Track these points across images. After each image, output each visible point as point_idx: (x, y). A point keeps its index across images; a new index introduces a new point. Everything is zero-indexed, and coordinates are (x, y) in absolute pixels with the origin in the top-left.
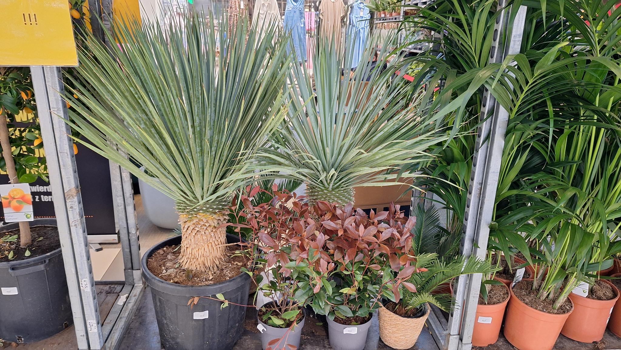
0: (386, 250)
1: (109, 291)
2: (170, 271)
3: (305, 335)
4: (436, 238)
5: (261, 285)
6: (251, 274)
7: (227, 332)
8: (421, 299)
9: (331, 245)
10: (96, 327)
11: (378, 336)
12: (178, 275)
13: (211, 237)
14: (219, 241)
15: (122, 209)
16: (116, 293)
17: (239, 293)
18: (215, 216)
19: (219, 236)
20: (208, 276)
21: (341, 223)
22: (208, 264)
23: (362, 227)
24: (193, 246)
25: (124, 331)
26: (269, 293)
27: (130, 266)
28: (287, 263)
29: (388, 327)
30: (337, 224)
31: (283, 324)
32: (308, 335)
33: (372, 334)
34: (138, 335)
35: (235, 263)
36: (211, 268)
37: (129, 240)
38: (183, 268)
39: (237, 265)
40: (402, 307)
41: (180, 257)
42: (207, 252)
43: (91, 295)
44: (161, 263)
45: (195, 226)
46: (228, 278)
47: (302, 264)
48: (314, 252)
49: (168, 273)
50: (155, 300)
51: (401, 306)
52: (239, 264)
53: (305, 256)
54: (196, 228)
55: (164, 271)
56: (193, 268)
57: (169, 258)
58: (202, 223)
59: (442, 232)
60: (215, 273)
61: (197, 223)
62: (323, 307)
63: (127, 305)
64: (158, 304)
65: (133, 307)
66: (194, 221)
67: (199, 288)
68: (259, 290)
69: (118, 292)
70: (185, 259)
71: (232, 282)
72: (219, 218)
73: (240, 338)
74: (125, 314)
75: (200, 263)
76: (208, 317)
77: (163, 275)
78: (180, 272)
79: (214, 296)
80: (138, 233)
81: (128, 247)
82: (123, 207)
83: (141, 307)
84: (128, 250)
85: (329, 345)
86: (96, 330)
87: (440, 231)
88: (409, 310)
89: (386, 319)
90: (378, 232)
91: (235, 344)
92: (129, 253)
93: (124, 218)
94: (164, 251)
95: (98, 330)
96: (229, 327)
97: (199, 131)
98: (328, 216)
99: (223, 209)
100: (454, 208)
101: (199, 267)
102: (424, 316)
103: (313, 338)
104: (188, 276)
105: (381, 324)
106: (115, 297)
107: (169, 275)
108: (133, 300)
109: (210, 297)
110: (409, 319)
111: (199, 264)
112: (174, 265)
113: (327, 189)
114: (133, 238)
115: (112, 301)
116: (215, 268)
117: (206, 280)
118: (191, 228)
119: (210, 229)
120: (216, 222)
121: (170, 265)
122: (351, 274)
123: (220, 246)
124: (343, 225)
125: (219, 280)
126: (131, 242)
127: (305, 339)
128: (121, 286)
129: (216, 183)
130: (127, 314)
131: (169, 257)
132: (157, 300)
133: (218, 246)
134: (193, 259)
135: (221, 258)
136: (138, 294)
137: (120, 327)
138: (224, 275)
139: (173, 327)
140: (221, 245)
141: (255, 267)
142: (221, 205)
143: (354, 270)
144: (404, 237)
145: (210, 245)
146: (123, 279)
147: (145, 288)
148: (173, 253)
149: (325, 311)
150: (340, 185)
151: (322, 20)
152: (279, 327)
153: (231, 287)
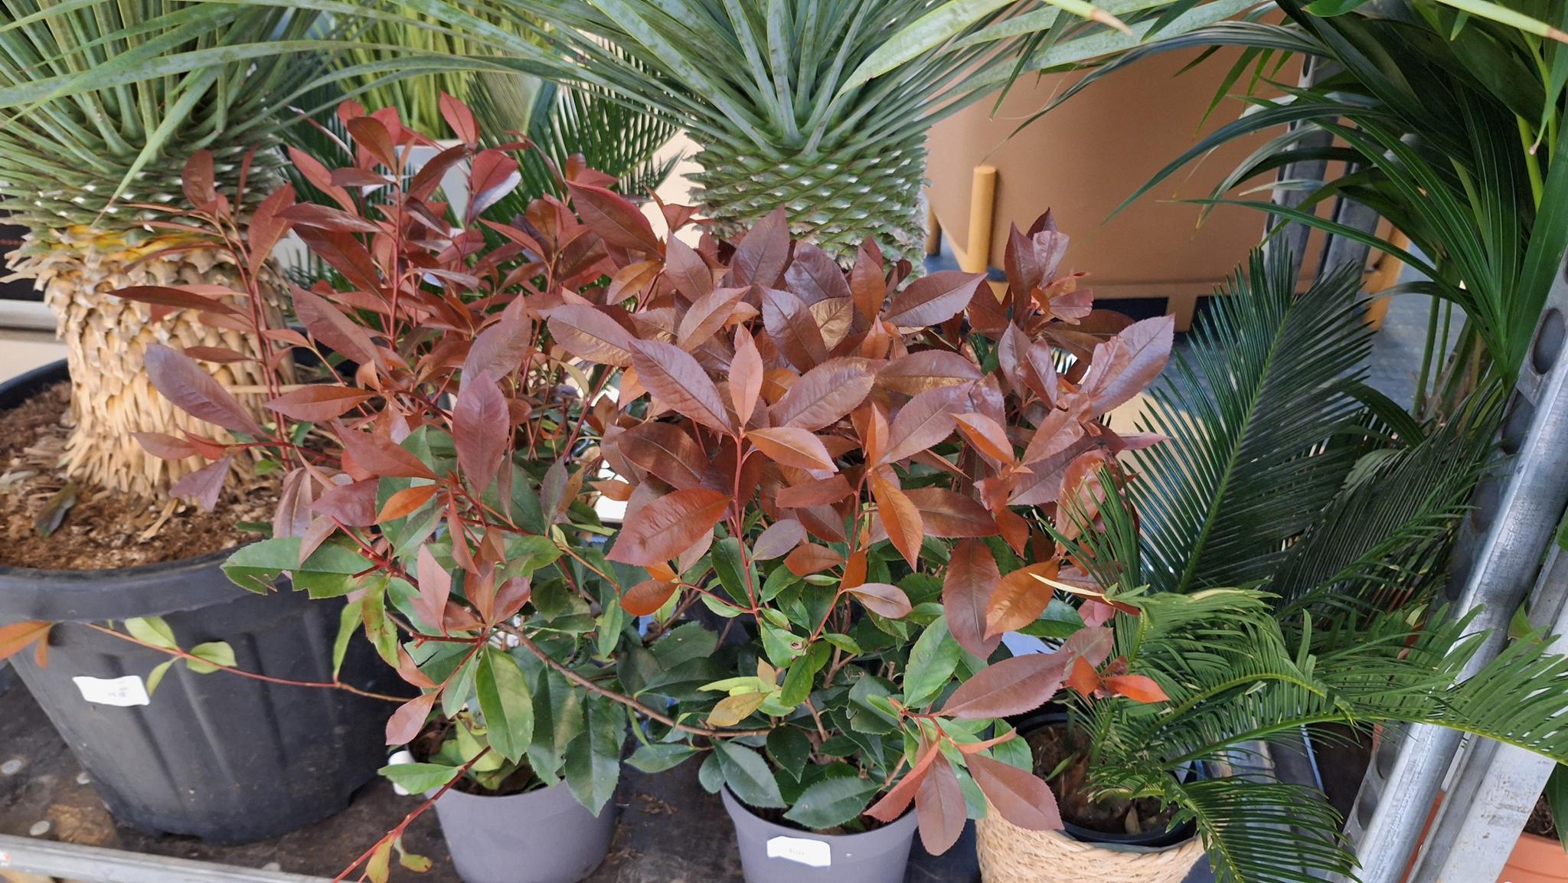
4: (1331, 454)
20: (146, 525)
31: (495, 773)
59: (1378, 426)
76: (148, 702)
87: (1369, 417)
100: (1477, 295)
117: (126, 543)
143: (765, 597)
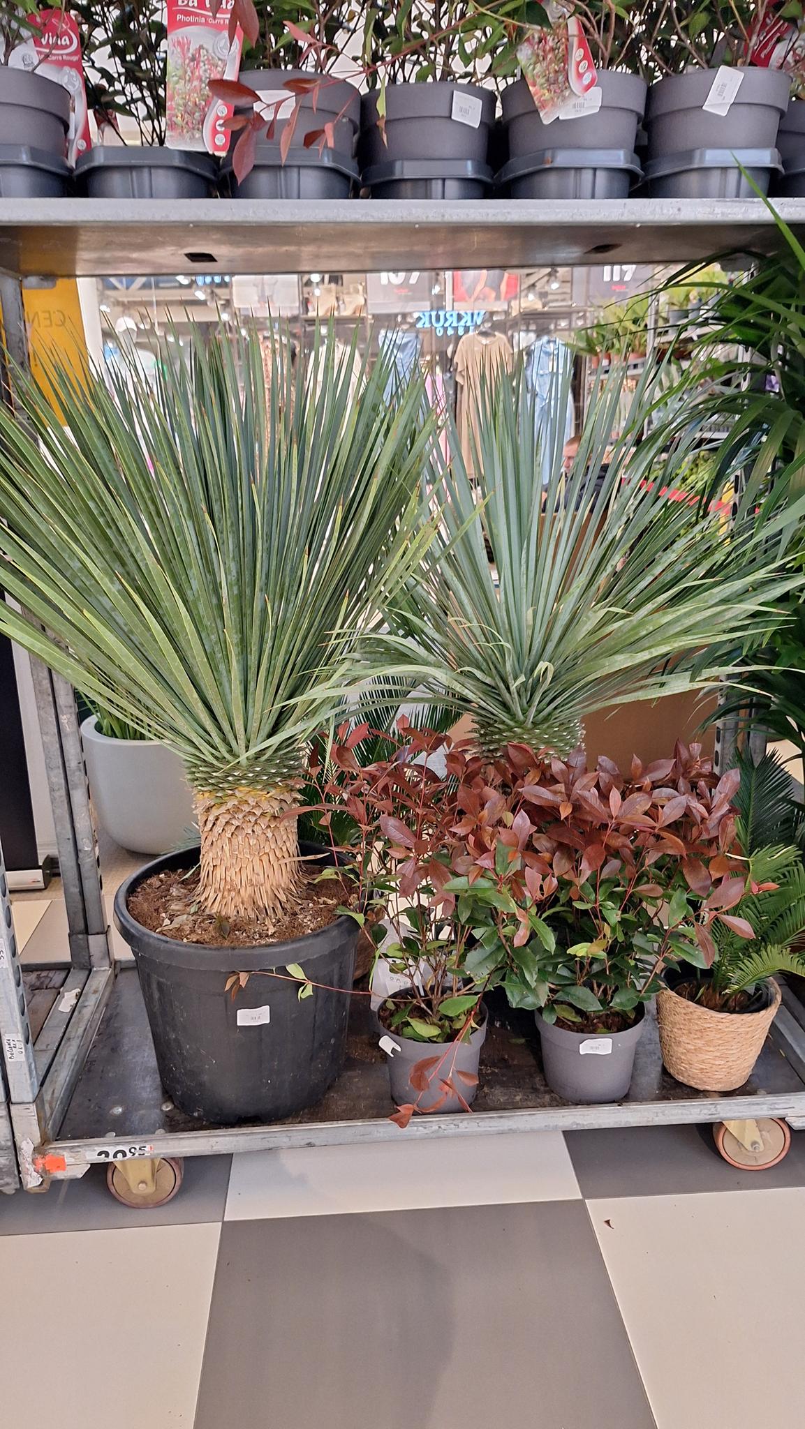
0: (675, 846)
1: (38, 984)
2: (178, 922)
3: (486, 1066)
4: (785, 827)
5: (383, 947)
6: (360, 918)
7: (311, 1059)
8: (760, 965)
9: (543, 843)
10: (23, 1050)
11: (660, 1063)
12: (199, 927)
13: (267, 839)
14: (284, 849)
15: (61, 797)
16: (54, 988)
17: (336, 966)
18: (273, 792)
19: (285, 838)
20: (266, 928)
21: (563, 790)
22: (265, 901)
23: (615, 795)
24: (227, 862)
25: (78, 1066)
26: (403, 966)
27: (81, 925)
28: (447, 880)
29: (683, 1039)
30: (555, 793)
31: (438, 1036)
32: (493, 1065)
33: (643, 1060)
34: (110, 1075)
35: (321, 901)
36: (270, 912)
37: (78, 866)
38: (207, 912)
39: (325, 903)
40: (714, 990)
41: (200, 888)
42: (258, 874)
43: (11, 977)
44: (159, 904)
45: (230, 816)
46: (310, 931)
47: (484, 883)
48: (508, 853)
49: (175, 925)
50: (149, 986)
51: (711, 990)
52: (330, 902)
53: (485, 862)
54: (233, 822)
55: (167, 922)
56: (231, 911)
57: (174, 894)
58: (246, 808)
59: (798, 813)
60: (279, 921)
61: (236, 810)
62: (533, 985)
63: (80, 1012)
64: (156, 995)
65: (93, 1014)
66: (229, 805)
67: (248, 952)
68: (380, 957)
69: (57, 986)
70: (210, 893)
71: (319, 939)
72: (282, 797)
73: (339, 1076)
74: (77, 1031)
75: (245, 900)
76: (268, 1022)
77: (165, 928)
78: (203, 921)
79: (283, 970)
80: (97, 849)
81: (77, 882)
82: (63, 792)
83: (111, 1015)
84: (76, 890)
85: (546, 1085)
86: (22, 1058)
87: (793, 810)
88: (731, 995)
89: (677, 1018)
90: (654, 806)
91: (330, 1087)
92: (78, 898)
93: (67, 816)
94: (161, 881)
95: (27, 1058)
96: (316, 1045)
97: (237, 595)
98: (533, 776)
99: (290, 777)
101: (243, 910)
102: (769, 1009)
103: (504, 1071)
104: (220, 929)
105: (665, 1034)
106: (51, 997)
107: (178, 929)
108: (91, 1001)
109: (271, 971)
110: (734, 1016)
111: (243, 903)
112: (188, 909)
113: (521, 724)
114: (87, 862)
115: (46, 1006)
116: (279, 911)
117: (261, 937)
118: (222, 821)
119: (263, 823)
120: (276, 805)
121: (177, 908)
122: (594, 909)
123: (287, 860)
124: (569, 796)
125: (290, 933)
126: (83, 870)
127: (488, 1075)
128: (63, 975)
129: (278, 706)
130: (81, 1030)
131: (174, 892)
132: (154, 986)
133: (282, 862)
134: (230, 890)
135: (289, 889)
136: (101, 989)
137: (68, 1058)
138: (300, 925)
139: (191, 1048)
140: (289, 860)
141: (368, 904)
142: (285, 766)
143: (600, 898)
144: (717, 815)
145: (265, 858)
146: (67, 957)
147: (116, 976)
148: (182, 882)
149: (537, 996)
150: (550, 714)
151: (462, 387)
152: (430, 1040)
153: (319, 948)
